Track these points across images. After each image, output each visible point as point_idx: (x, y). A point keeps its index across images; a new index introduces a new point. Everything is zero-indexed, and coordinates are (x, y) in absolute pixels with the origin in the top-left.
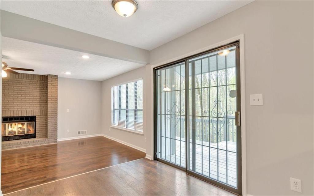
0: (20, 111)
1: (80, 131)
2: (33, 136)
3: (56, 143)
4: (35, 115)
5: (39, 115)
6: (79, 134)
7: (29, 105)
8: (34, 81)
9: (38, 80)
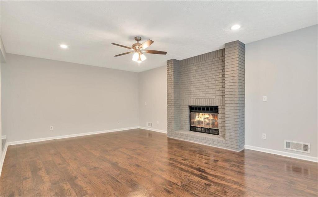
0: (204, 99)
1: (291, 142)
2: (218, 133)
4: (217, 105)
5: (222, 105)
6: (287, 147)
7: (212, 92)
8: (216, 59)
9: (219, 57)
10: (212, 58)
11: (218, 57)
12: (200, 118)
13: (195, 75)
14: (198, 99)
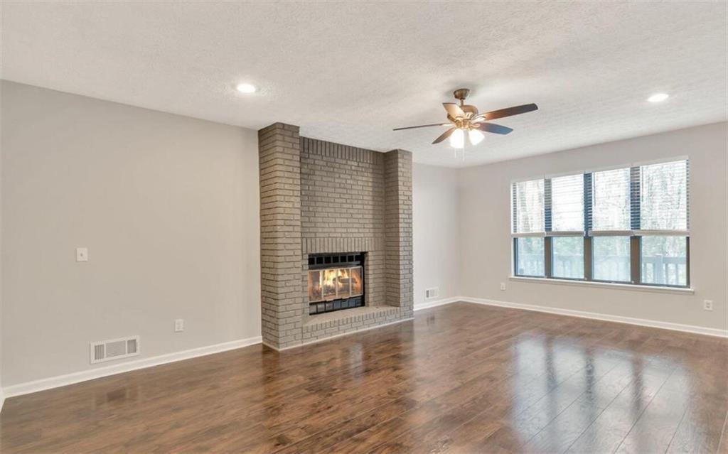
0: (346, 239)
2: (362, 302)
3: (411, 319)
4: (367, 250)
5: (373, 250)
7: (358, 226)
8: (364, 165)
9: (370, 163)
10: (358, 160)
11: (367, 163)
12: (328, 280)
13: (325, 184)
14: (334, 239)
